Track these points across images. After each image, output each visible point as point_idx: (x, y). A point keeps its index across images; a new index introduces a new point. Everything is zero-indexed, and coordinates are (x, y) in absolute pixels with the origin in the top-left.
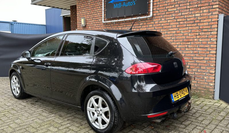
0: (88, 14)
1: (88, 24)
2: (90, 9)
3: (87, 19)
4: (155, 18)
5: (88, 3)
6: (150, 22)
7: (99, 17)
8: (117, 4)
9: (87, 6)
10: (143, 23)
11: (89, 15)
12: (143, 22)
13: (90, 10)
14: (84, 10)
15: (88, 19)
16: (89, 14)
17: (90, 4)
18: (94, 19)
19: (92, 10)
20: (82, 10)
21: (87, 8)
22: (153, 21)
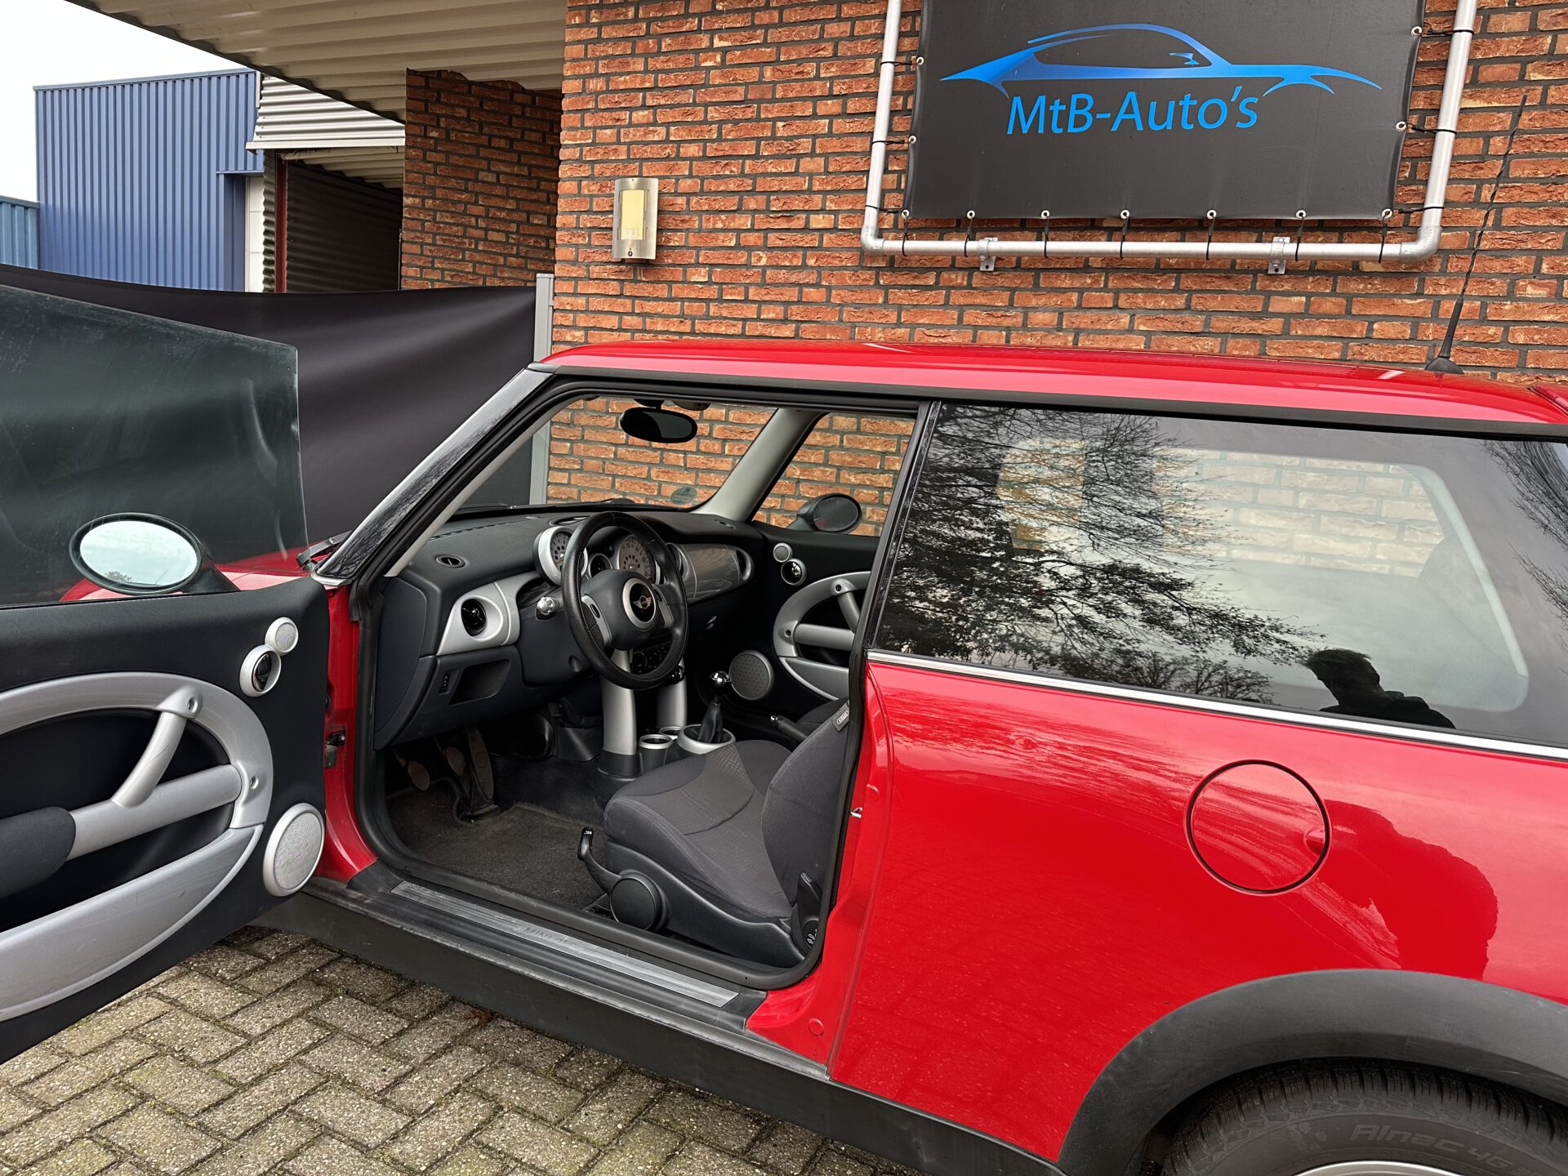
0: (693, 150)
1: (676, 240)
2: (713, 114)
3: (677, 194)
4: (1443, 272)
5: (697, 52)
6: (1381, 295)
7: (810, 191)
8: (1049, 103)
9: (682, 79)
10: (1308, 295)
11: (705, 168)
12: (1309, 285)
13: (721, 123)
14: (640, 116)
15: (688, 195)
16: (705, 158)
17: (723, 65)
18: (752, 205)
19: (736, 122)
20: (625, 115)
21: (686, 97)
22: (1419, 294)
